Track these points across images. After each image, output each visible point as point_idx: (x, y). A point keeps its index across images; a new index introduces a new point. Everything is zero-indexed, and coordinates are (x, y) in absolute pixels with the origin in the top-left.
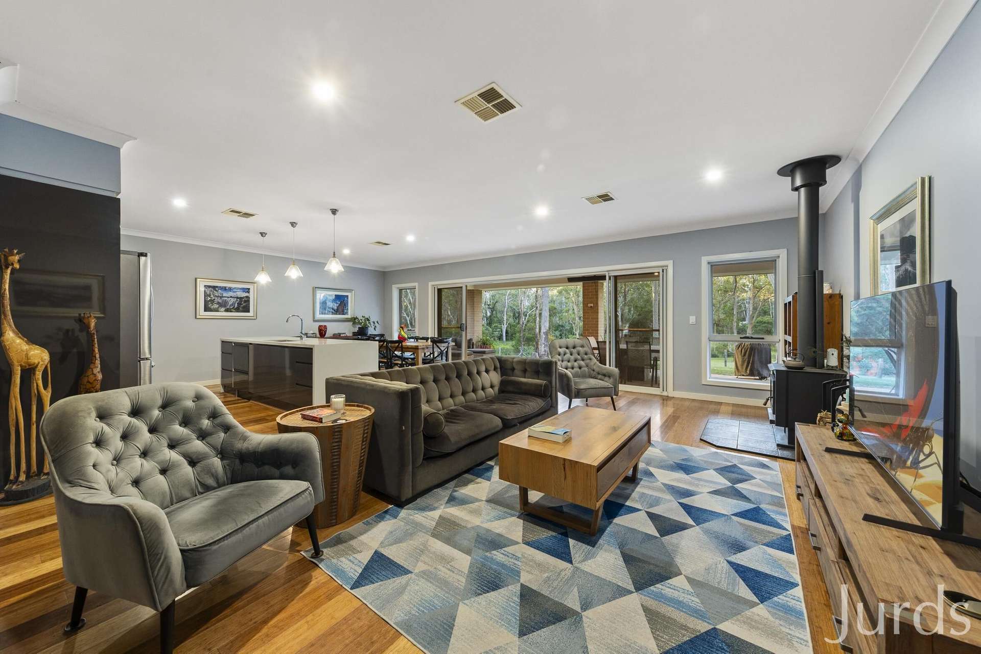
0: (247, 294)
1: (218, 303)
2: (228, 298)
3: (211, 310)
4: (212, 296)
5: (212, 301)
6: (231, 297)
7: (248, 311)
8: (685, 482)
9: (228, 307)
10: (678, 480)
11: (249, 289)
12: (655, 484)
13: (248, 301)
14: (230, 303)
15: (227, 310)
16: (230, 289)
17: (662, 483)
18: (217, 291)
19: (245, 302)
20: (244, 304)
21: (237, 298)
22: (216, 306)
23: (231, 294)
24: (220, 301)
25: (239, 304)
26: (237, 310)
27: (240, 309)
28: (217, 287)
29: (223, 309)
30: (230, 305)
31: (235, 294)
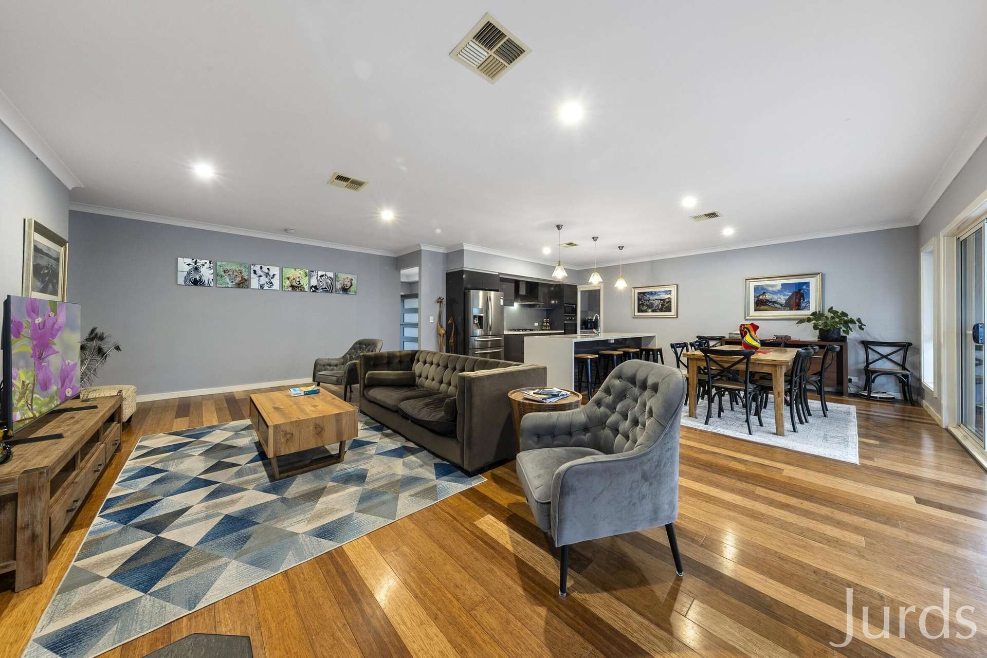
0: (669, 296)
1: (647, 305)
2: (654, 300)
3: (642, 311)
4: (643, 300)
5: (643, 304)
6: (656, 300)
7: (670, 311)
8: (224, 505)
9: (654, 308)
10: (233, 502)
11: (671, 291)
12: (254, 485)
13: (670, 302)
14: (656, 305)
15: (653, 311)
16: (656, 293)
17: (249, 489)
18: (646, 296)
19: (667, 302)
20: (666, 305)
21: (661, 300)
22: (645, 308)
23: (656, 297)
24: (648, 304)
25: (663, 305)
26: (661, 310)
27: (664, 309)
28: (646, 292)
29: (650, 310)
30: (656, 307)
31: (659, 297)
